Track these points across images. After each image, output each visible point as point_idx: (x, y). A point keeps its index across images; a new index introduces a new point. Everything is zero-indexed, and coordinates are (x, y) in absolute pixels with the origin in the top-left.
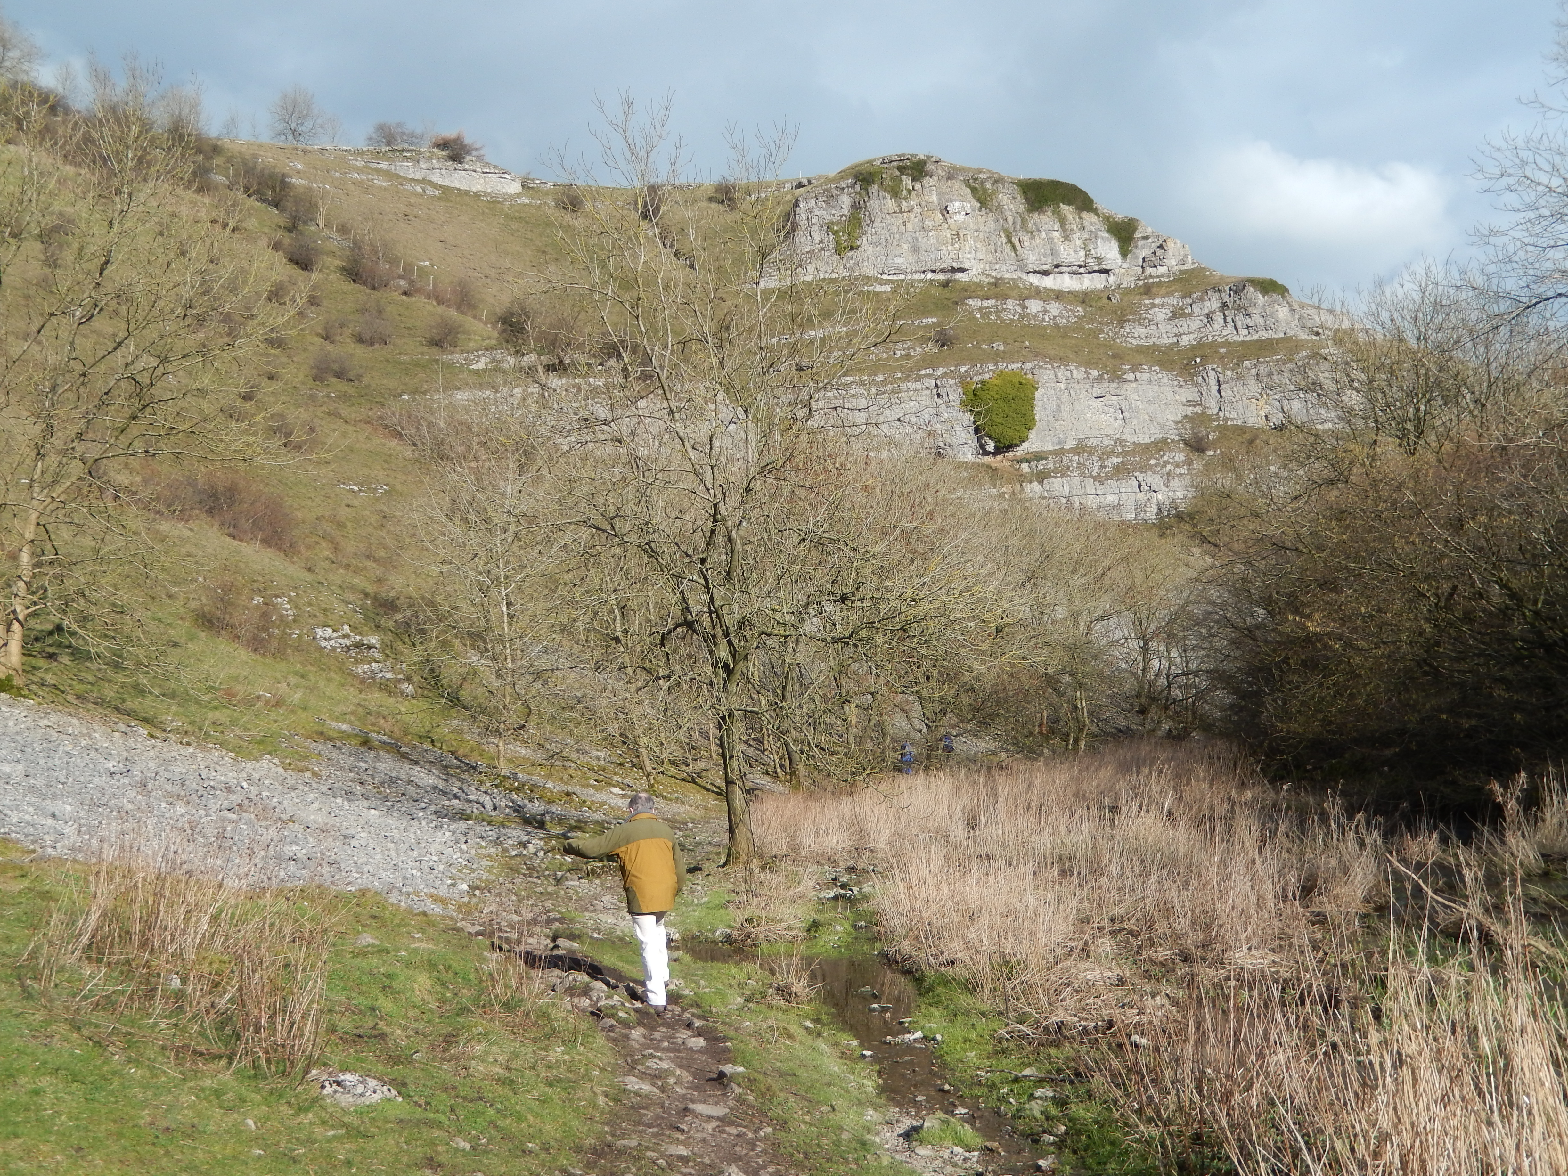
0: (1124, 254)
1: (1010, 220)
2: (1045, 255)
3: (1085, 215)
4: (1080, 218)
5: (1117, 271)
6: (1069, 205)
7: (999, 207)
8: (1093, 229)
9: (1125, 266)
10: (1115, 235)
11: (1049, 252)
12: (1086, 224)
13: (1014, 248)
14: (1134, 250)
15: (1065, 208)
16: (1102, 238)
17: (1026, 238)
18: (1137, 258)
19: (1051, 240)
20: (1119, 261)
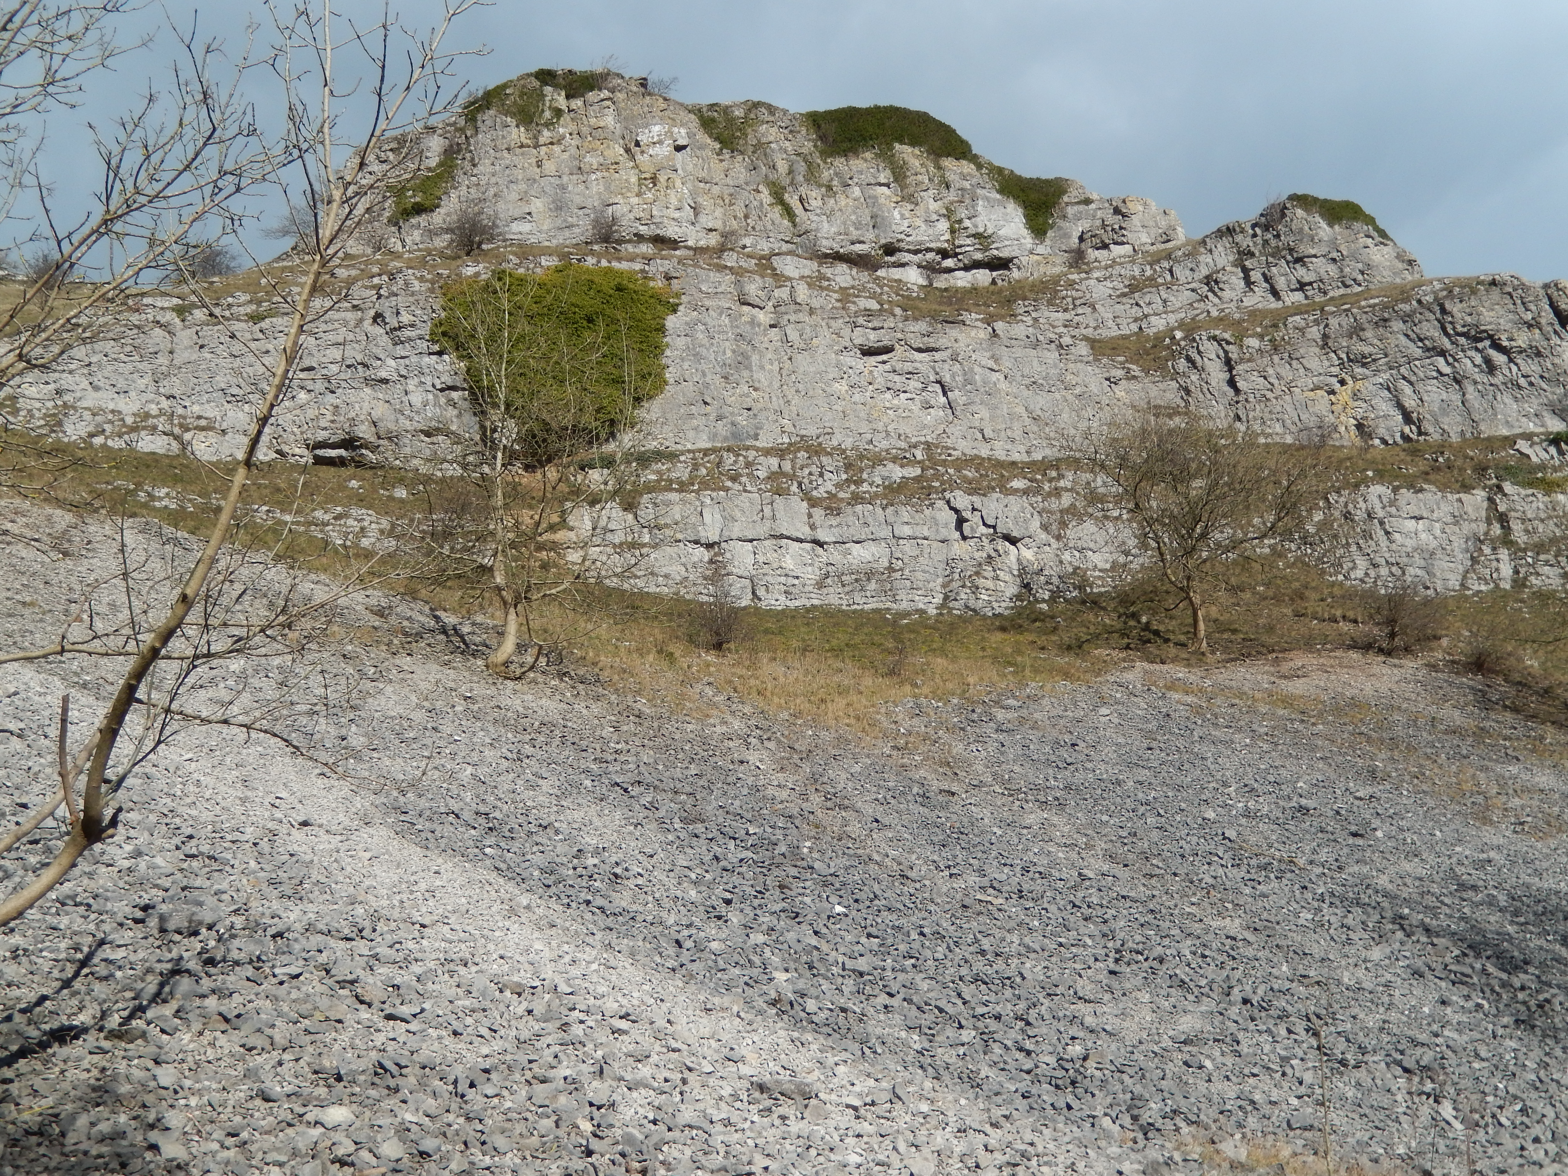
0: (1039, 230)
1: (782, 167)
2: (858, 226)
3: (948, 163)
4: (939, 168)
5: (1024, 260)
6: (913, 144)
7: (760, 147)
8: (967, 185)
9: (1040, 249)
10: (1016, 198)
11: (867, 219)
12: (951, 177)
13: (789, 212)
14: (1060, 223)
15: (906, 152)
16: (988, 199)
17: (815, 197)
18: (1067, 236)
19: (871, 201)
20: (1028, 240)
